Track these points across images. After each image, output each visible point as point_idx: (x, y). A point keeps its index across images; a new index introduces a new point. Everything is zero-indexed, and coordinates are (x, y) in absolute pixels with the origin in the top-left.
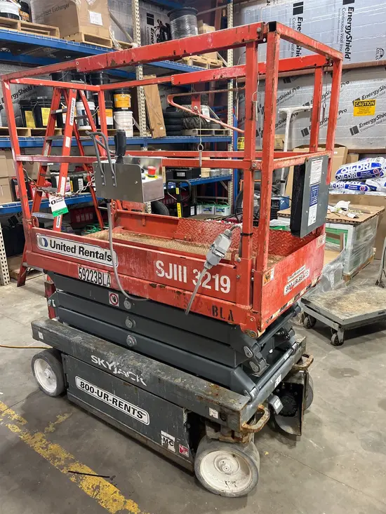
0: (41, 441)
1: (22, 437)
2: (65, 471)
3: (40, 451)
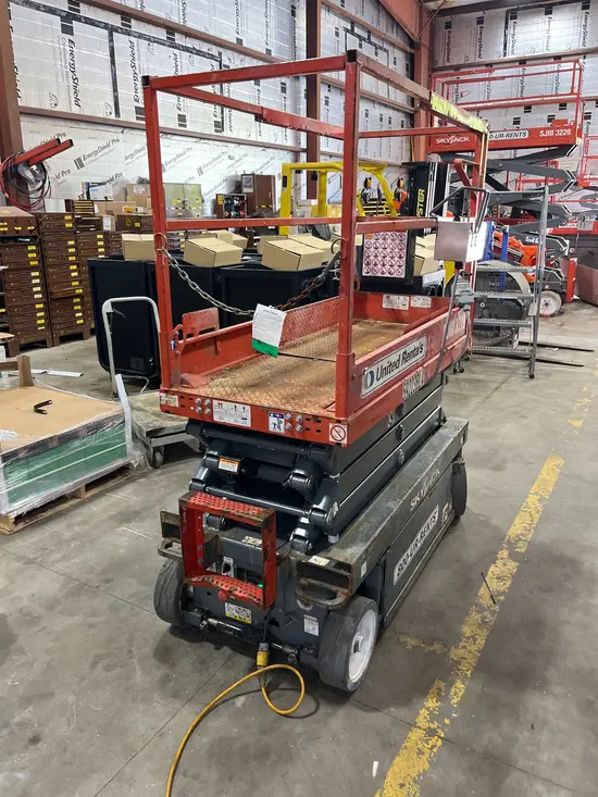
0: (465, 647)
1: (469, 673)
2: (497, 608)
3: (481, 641)
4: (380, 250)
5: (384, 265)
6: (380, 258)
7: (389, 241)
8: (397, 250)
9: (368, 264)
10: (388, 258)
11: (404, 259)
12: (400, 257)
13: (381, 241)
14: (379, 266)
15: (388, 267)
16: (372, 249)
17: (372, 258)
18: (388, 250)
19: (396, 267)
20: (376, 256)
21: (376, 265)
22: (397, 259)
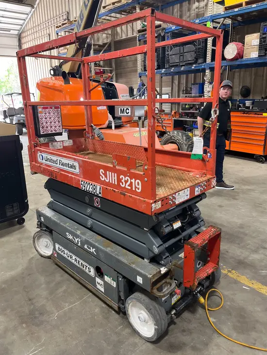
4: (48, 119)
5: (51, 127)
6: (49, 124)
7: (52, 114)
8: (57, 118)
9: (43, 127)
10: (53, 123)
11: (61, 123)
12: (59, 122)
13: (48, 114)
14: (49, 128)
15: (53, 128)
16: (44, 119)
17: (44, 124)
18: (52, 119)
19: (58, 127)
20: (46, 123)
21: (47, 127)
22: (57, 123)
